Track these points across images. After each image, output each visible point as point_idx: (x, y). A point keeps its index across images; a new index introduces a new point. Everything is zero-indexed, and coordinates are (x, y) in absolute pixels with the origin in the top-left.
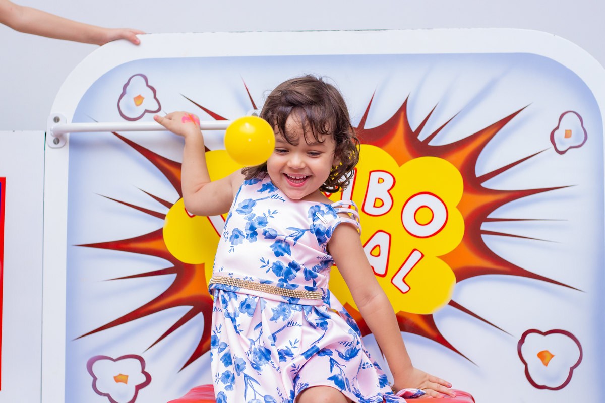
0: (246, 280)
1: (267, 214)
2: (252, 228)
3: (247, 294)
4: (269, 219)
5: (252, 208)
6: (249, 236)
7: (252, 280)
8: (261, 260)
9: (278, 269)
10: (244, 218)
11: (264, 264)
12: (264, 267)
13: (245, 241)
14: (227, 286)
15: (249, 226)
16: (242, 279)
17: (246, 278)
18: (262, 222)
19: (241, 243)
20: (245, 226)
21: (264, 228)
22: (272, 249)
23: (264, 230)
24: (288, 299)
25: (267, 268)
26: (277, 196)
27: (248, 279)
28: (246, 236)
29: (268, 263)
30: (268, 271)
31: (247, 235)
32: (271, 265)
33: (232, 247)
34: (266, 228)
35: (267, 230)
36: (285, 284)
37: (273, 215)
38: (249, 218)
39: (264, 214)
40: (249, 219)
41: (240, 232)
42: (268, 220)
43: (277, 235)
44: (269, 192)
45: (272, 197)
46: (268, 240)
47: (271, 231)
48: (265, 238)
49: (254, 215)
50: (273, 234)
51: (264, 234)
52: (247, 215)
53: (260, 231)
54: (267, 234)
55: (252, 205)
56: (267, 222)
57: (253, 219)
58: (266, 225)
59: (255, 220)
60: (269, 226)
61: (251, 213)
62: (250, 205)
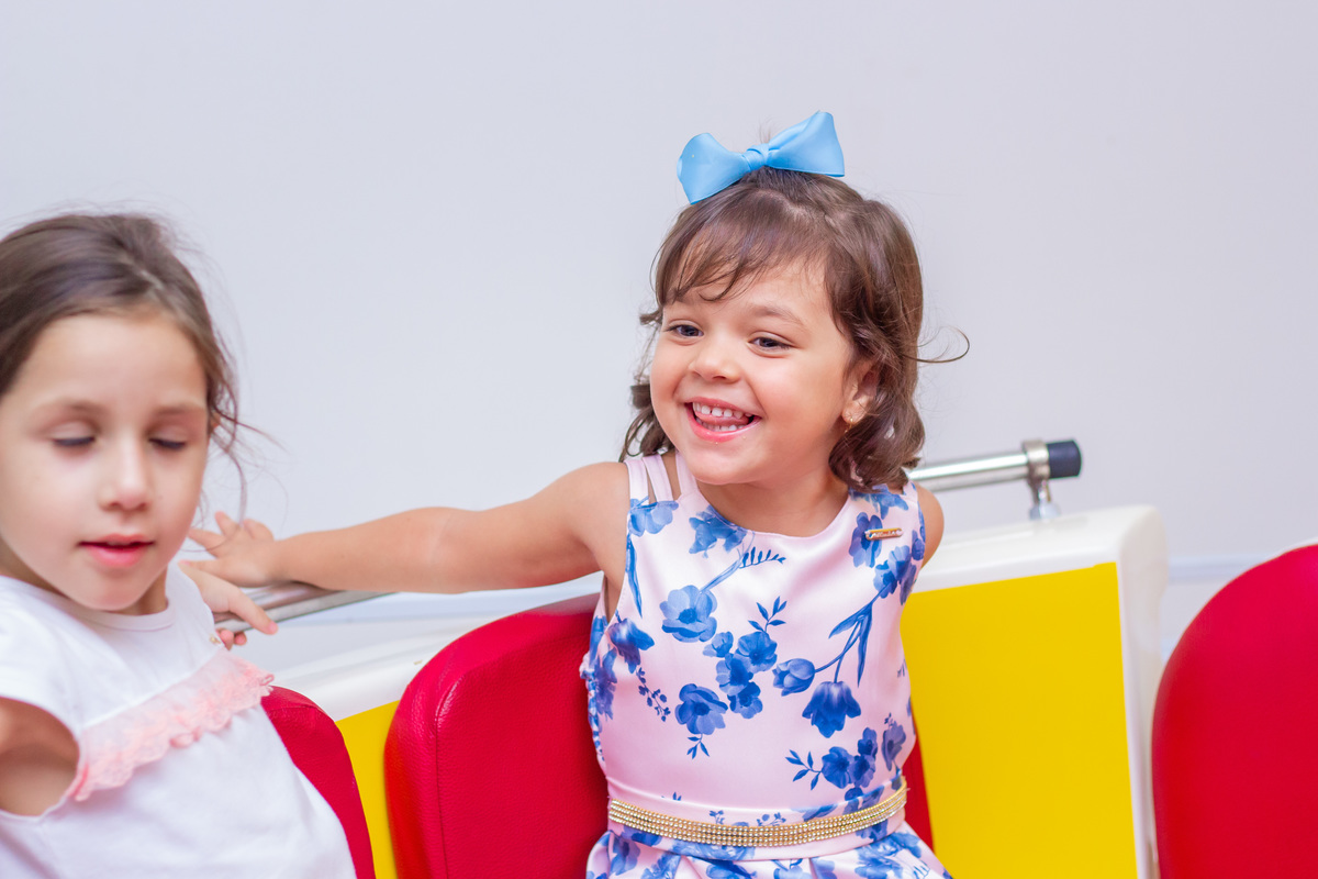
0: (765, 823)
1: (762, 622)
2: (738, 675)
3: (774, 860)
4: (774, 633)
5: (712, 615)
6: (738, 700)
7: (784, 820)
8: (789, 759)
9: (836, 766)
10: (705, 653)
11: (800, 768)
12: (801, 775)
13: (730, 717)
14: (714, 848)
15: (727, 673)
16: (753, 824)
17: (766, 817)
18: (761, 650)
19: (722, 725)
20: (715, 674)
21: (774, 667)
22: (810, 720)
23: (775, 671)
24: (868, 833)
25: (810, 776)
26: (757, 554)
27: (772, 819)
28: (728, 703)
29: (810, 761)
30: (814, 783)
31: (732, 698)
32: (818, 765)
33: (694, 739)
34: (780, 664)
35: (784, 669)
36: (860, 798)
37: (778, 617)
38: (718, 650)
39: (754, 624)
40: (722, 651)
41: (708, 695)
42: (773, 638)
43: (812, 671)
44: (728, 547)
45: (744, 561)
46: (792, 695)
47: (796, 667)
48: (785, 693)
49: (729, 636)
50: (801, 674)
51: (779, 682)
52: (709, 642)
53: (763, 678)
54: (788, 681)
55: (705, 603)
56: (774, 646)
57: (732, 651)
58: (776, 656)
59: (737, 651)
60: (783, 656)
61: (718, 631)
62: (699, 607)
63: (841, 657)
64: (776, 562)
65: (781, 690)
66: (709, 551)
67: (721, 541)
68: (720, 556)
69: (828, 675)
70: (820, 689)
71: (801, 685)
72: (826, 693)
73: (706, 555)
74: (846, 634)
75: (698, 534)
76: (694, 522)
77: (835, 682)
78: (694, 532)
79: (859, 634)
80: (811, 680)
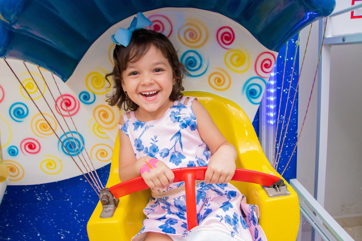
1: (153, 142)
3: (173, 199)
4: (157, 144)
5: (142, 144)
14: (162, 198)
18: (155, 149)
21: (159, 152)
22: (172, 163)
23: (159, 153)
26: (148, 127)
27: (169, 189)
34: (160, 151)
35: (161, 152)
37: (156, 140)
39: (151, 143)
40: (147, 152)
43: (168, 151)
44: (142, 127)
45: (146, 129)
46: (165, 158)
47: (164, 151)
48: (163, 158)
49: (147, 148)
50: (166, 152)
51: (161, 155)
52: (144, 151)
53: (157, 155)
54: (163, 154)
55: (140, 142)
56: (158, 147)
57: (149, 151)
58: (159, 149)
59: (150, 151)
60: (160, 149)
61: (144, 148)
62: (139, 143)
63: (175, 145)
64: (152, 127)
65: (162, 157)
66: (138, 130)
67: (140, 126)
68: (140, 130)
69: (173, 150)
70: (172, 155)
71: (167, 155)
72: (174, 155)
73: (137, 131)
74: (174, 139)
75: (135, 126)
76: (134, 124)
77: (175, 151)
78: (134, 126)
79: (178, 139)
80: (169, 153)
